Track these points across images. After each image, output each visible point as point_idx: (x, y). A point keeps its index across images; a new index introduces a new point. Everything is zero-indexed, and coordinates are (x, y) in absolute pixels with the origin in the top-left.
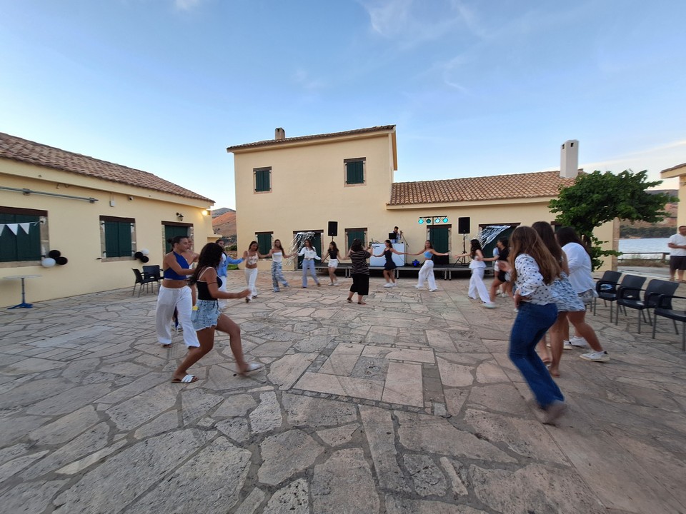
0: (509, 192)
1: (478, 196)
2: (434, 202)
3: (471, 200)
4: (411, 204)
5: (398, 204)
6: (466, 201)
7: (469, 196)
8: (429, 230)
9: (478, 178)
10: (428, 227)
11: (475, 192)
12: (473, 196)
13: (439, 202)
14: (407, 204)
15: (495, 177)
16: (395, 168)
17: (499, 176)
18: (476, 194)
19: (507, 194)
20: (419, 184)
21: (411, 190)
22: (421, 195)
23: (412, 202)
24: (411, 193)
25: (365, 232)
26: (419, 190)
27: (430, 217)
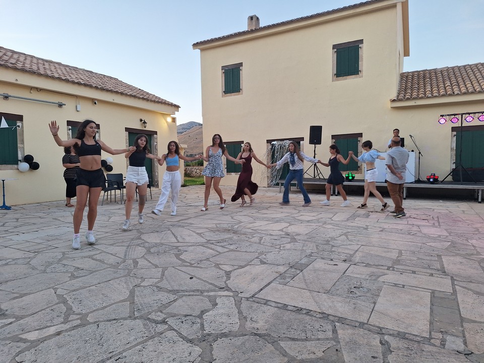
2: (464, 94)
4: (428, 97)
5: (408, 99)
8: (455, 133)
10: (453, 129)
14: (422, 98)
16: (407, 53)
20: (441, 72)
21: (428, 80)
22: (444, 85)
23: (430, 95)
24: (428, 84)
25: (359, 139)
26: (441, 79)
27: (457, 114)
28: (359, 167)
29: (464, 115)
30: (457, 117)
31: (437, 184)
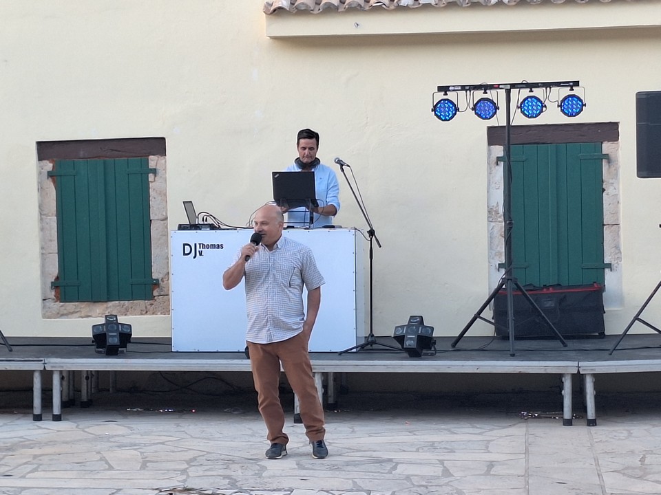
25: (153, 161)
27: (492, 87)
28: (156, 284)
29: (514, 92)
30: (491, 94)
31: (432, 356)
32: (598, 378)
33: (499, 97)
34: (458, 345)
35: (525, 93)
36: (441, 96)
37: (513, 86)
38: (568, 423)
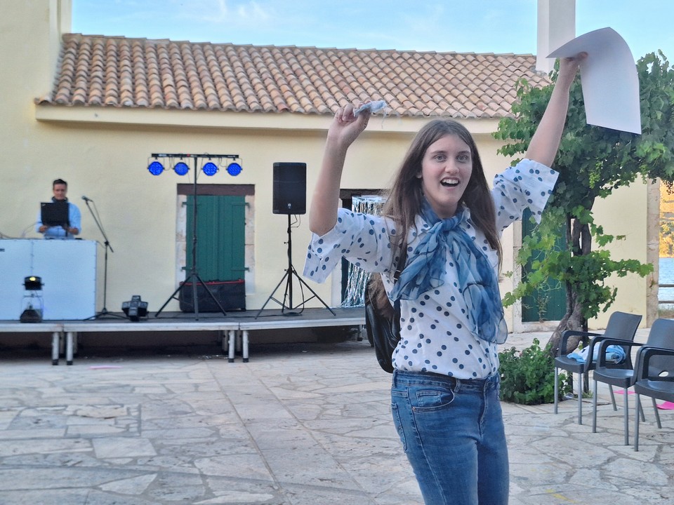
0: (414, 98)
1: (331, 102)
2: (201, 109)
3: (312, 113)
4: (125, 107)
5: (79, 104)
6: (298, 113)
7: (305, 101)
8: (184, 198)
9: (336, 51)
11: (323, 89)
12: (318, 101)
13: (215, 110)
14: (110, 106)
15: (379, 53)
17: (390, 53)
18: (327, 95)
19: (408, 104)
21: (127, 62)
22: (161, 81)
23: (129, 103)
24: (126, 74)
26: (153, 66)
27: (186, 156)
29: (199, 159)
30: (185, 160)
31: (145, 321)
32: (251, 332)
33: (190, 162)
34: (159, 316)
35: (206, 160)
36: (153, 160)
37: (199, 156)
38: (232, 361)
